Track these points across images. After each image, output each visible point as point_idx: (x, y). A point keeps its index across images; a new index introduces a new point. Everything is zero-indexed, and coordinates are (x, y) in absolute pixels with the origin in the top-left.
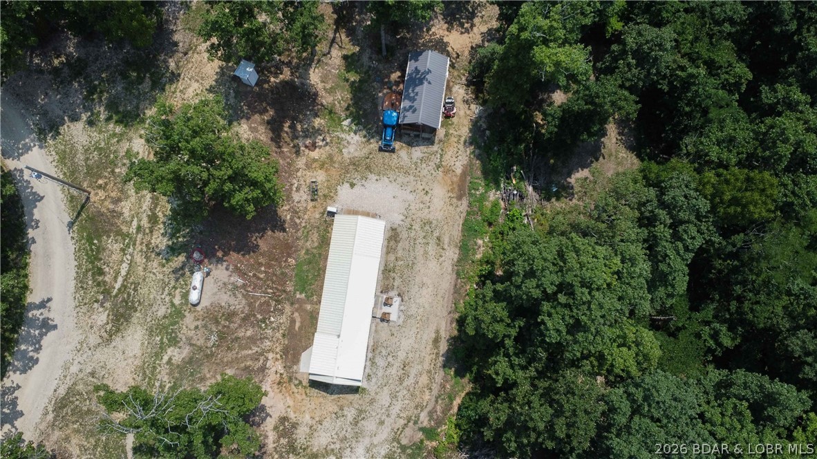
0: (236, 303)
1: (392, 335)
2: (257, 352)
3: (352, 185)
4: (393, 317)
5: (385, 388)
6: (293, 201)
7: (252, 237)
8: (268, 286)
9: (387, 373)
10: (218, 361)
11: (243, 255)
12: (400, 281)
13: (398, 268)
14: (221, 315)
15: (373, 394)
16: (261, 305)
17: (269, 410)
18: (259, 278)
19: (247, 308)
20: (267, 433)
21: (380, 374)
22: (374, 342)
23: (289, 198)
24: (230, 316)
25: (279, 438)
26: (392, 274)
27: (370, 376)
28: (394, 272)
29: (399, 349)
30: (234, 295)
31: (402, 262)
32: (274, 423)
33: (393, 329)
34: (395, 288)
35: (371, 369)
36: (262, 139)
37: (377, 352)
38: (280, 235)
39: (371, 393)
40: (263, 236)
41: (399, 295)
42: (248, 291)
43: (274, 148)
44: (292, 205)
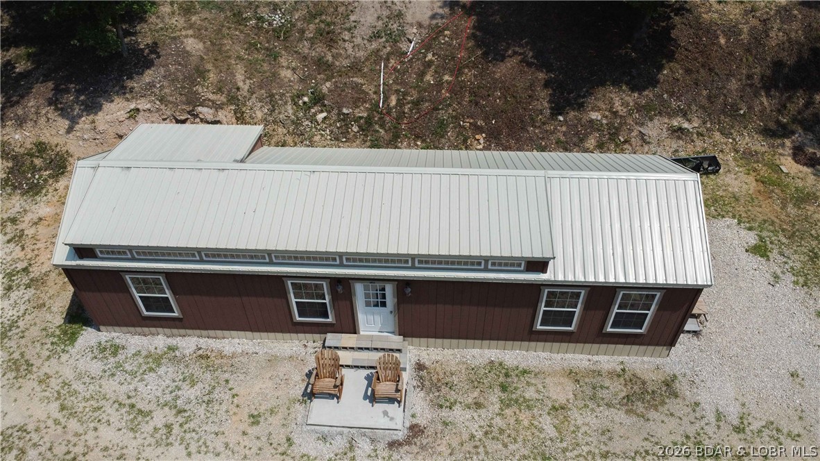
0: (358, 41)
1: (255, 419)
2: (238, 89)
3: (760, 250)
4: (321, 410)
5: (55, 406)
6: (642, 124)
7: (521, 46)
8: (405, 94)
9: (110, 411)
10: (225, 31)
11: (473, 36)
12: (474, 427)
13: (525, 417)
14: (329, 19)
15: (50, 367)
16: (357, 88)
17: (84, 123)
18: (422, 75)
19: (346, 63)
20: (30, 124)
21: (111, 387)
22: (233, 356)
23: (647, 111)
24: (329, 37)
25: (15, 158)
26: (494, 397)
27: (115, 354)
28: (506, 404)
29: (193, 448)
30: (376, 36)
31: (552, 432)
32: (54, 141)
33: (275, 420)
34: (444, 413)
35: (138, 354)
36: (772, 34)
37: (196, 370)
38: (543, 103)
39: (53, 361)
40: (529, 65)
41: (415, 431)
42: (387, 60)
43: (758, 70)
44: (630, 121)
